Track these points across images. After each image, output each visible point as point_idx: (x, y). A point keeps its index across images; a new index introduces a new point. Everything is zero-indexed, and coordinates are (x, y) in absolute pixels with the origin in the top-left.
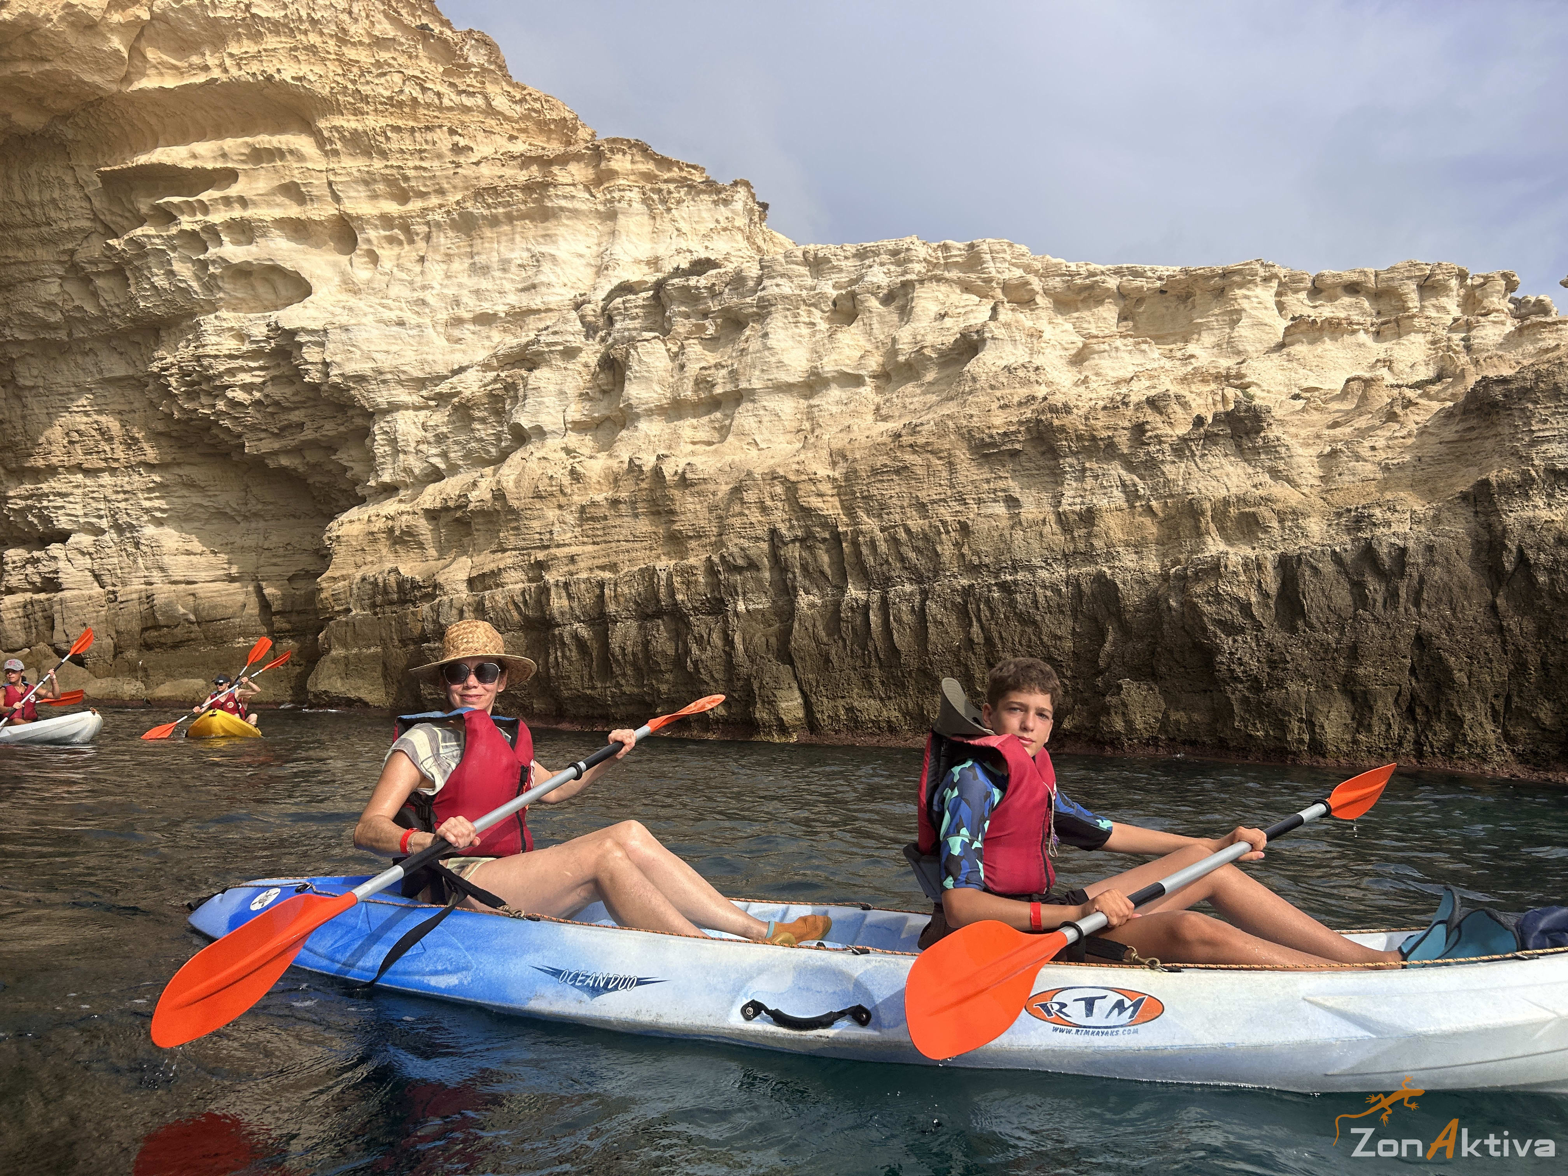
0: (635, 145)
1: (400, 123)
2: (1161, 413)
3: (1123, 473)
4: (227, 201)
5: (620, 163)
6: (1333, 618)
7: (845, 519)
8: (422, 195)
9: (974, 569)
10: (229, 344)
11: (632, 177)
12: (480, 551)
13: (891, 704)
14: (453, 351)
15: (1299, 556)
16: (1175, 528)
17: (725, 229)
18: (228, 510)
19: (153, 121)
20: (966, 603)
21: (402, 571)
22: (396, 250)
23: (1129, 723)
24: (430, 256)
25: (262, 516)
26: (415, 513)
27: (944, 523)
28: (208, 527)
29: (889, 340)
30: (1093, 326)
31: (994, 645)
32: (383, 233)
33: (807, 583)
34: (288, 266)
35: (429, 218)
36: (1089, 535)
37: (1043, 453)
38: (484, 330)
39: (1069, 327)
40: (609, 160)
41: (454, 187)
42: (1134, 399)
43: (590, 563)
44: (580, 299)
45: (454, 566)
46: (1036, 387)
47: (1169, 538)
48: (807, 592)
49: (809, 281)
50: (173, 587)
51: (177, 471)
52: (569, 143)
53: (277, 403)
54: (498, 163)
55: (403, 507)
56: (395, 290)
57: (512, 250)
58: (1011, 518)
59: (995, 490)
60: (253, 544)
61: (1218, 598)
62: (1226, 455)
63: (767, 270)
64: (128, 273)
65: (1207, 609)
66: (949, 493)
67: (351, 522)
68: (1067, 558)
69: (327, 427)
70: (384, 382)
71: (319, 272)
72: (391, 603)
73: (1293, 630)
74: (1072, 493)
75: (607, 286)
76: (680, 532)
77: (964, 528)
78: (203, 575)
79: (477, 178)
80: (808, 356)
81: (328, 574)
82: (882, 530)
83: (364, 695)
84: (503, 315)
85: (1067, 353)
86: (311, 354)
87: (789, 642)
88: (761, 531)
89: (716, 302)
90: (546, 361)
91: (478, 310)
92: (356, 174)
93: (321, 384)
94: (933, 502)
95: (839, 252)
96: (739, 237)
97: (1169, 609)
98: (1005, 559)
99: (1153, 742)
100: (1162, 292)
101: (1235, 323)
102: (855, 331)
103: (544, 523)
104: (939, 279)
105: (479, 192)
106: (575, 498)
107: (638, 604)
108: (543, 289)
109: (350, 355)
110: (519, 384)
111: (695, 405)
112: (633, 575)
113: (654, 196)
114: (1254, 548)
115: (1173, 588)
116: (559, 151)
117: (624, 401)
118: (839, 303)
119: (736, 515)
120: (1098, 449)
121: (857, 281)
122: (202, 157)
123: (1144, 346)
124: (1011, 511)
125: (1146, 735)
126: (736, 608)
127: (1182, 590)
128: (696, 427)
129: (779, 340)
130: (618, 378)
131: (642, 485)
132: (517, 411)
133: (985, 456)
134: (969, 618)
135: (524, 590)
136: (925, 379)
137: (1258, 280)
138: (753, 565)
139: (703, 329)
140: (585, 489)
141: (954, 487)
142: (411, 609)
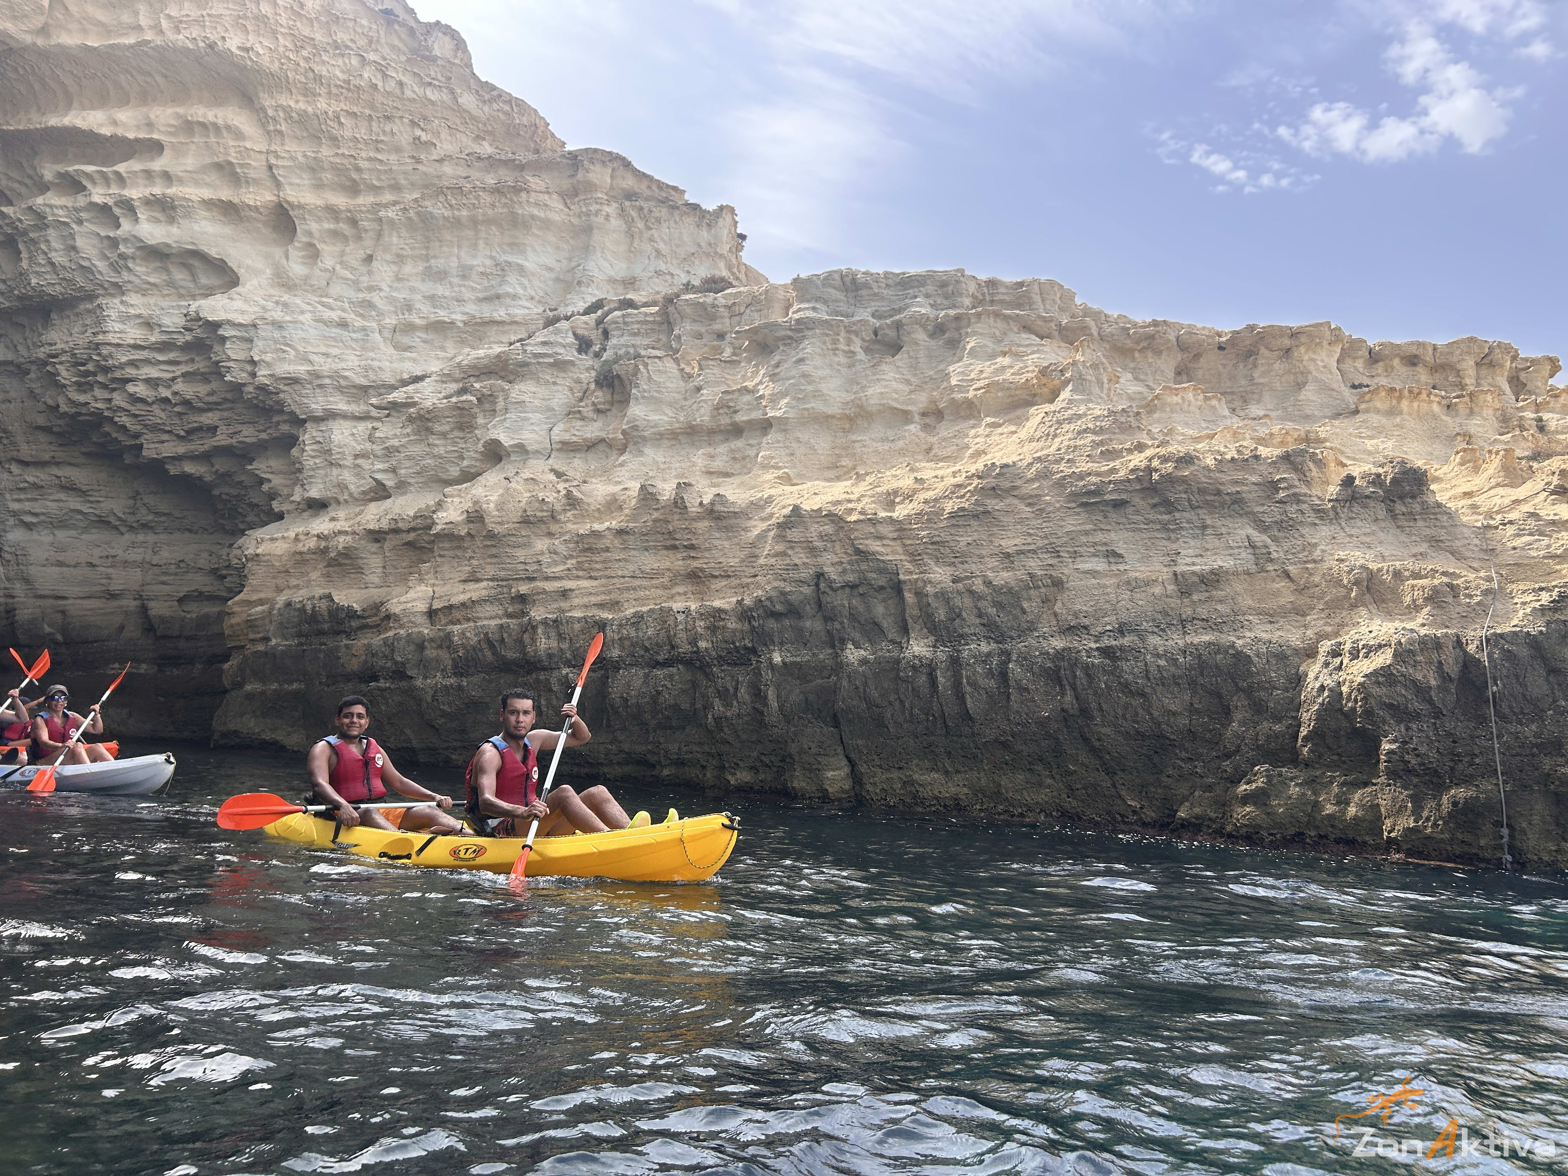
0: (615, 159)
1: (355, 109)
2: (1297, 471)
3: (1252, 533)
4: (148, 174)
5: (599, 175)
7: (908, 566)
8: (375, 189)
9: (1069, 631)
10: (134, 334)
11: (611, 192)
12: (444, 580)
13: (958, 779)
14: (402, 360)
17: (708, 255)
18: (112, 519)
19: (69, 81)
20: (1058, 668)
21: (336, 599)
22: (339, 247)
24: (379, 255)
25: (152, 528)
26: (355, 533)
27: (1033, 577)
28: (85, 536)
29: (940, 376)
30: (1150, 376)
31: (1091, 717)
32: (326, 225)
33: (857, 636)
34: (213, 252)
35: (381, 214)
36: (1212, 600)
37: (1154, 506)
38: (438, 340)
39: (1129, 377)
40: (587, 171)
41: (412, 184)
43: (586, 600)
44: (551, 314)
45: (412, 595)
48: (858, 646)
49: (847, 308)
50: (39, 602)
51: (55, 471)
52: (537, 152)
53: (187, 403)
54: (463, 163)
55: (338, 526)
56: (336, 289)
57: (475, 257)
58: (1114, 575)
59: (1094, 544)
60: (139, 558)
62: (1377, 520)
64: (21, 247)
66: (1040, 543)
67: (272, 539)
68: (1185, 624)
69: (245, 433)
70: (321, 386)
71: (249, 262)
72: (321, 633)
73: (1479, 719)
74: (1191, 552)
76: (702, 570)
77: (1057, 585)
78: (76, 590)
79: (439, 177)
80: (848, 387)
81: (241, 596)
82: (955, 581)
83: (279, 736)
84: (461, 325)
86: (234, 351)
87: (834, 702)
88: (806, 574)
89: (734, 323)
90: (531, 373)
91: (433, 318)
92: (302, 159)
93: (245, 385)
94: (1020, 553)
95: (881, 278)
97: (1322, 688)
98: (1110, 622)
99: (1297, 839)
100: (1221, 348)
101: (1300, 386)
102: (899, 364)
103: (531, 552)
104: (997, 315)
105: (441, 191)
106: (570, 526)
107: (647, 650)
108: (508, 301)
109: (283, 355)
110: (497, 397)
111: (711, 432)
112: (642, 617)
113: (634, 214)
114: (1423, 625)
115: (1326, 664)
116: (532, 157)
117: (628, 422)
118: (880, 333)
119: (776, 555)
120: (1223, 505)
121: (900, 311)
122: (124, 125)
123: (1214, 402)
124: (1114, 567)
125: (1292, 831)
126: (771, 659)
127: (1339, 668)
128: (712, 457)
129: (815, 368)
130: (616, 397)
131: (656, 515)
132: (494, 426)
133: (1084, 505)
134: (1062, 686)
135: (501, 626)
136: (989, 420)
137: (1325, 343)
138: (793, 612)
139: (719, 350)
140: (583, 516)
141: (1046, 537)
142: (345, 642)
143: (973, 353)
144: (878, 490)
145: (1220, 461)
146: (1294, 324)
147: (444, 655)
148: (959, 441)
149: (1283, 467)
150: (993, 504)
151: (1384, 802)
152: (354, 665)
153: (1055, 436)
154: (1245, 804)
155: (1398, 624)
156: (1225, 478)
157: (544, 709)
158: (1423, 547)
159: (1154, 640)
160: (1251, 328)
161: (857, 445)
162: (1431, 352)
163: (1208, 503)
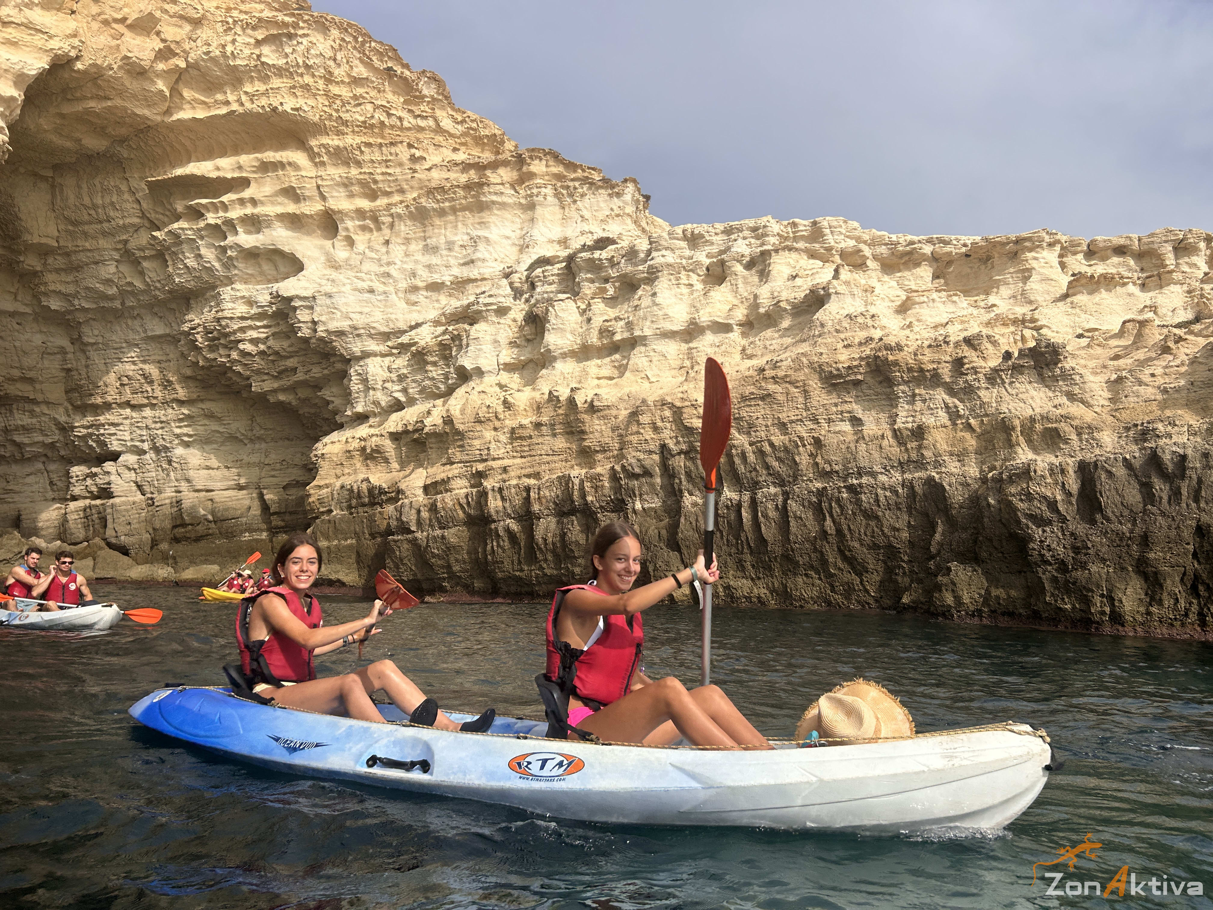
0: (549, 153)
1: (371, 140)
2: (976, 350)
3: (947, 397)
4: (242, 202)
5: (538, 167)
6: (1126, 513)
8: (388, 194)
9: (825, 475)
10: (241, 309)
11: (546, 178)
12: (433, 465)
13: (760, 583)
14: (410, 312)
15: (1096, 464)
16: (991, 441)
17: (618, 215)
18: (238, 435)
19: (188, 143)
20: (820, 502)
21: (372, 480)
22: (368, 235)
23: (958, 599)
24: (393, 239)
25: (264, 440)
26: (382, 435)
27: (801, 438)
28: (222, 448)
29: (752, 297)
30: (913, 283)
31: (844, 536)
32: (358, 223)
33: (691, 487)
34: (286, 249)
35: (392, 211)
36: (920, 447)
37: (881, 382)
38: (434, 295)
39: (894, 284)
40: (529, 165)
41: (412, 188)
42: (953, 339)
43: (518, 472)
44: (507, 270)
45: (413, 476)
46: (873, 331)
47: (986, 449)
48: (691, 494)
49: (688, 253)
50: (196, 494)
51: (201, 405)
52: (498, 153)
53: (277, 353)
54: (445, 168)
55: (372, 431)
56: (367, 266)
57: (456, 234)
58: (856, 433)
59: (842, 412)
60: (257, 461)
61: (1029, 497)
62: (1030, 382)
63: (654, 245)
64: (167, 257)
65: (1021, 505)
66: (804, 414)
67: (332, 442)
68: (902, 466)
69: (314, 370)
70: (359, 335)
71: (309, 253)
72: (364, 505)
73: (1093, 522)
74: (904, 414)
75: (528, 260)
76: (589, 447)
77: (818, 443)
78: (219, 485)
79: (429, 180)
80: (688, 310)
81: (315, 483)
82: (751, 444)
83: (342, 577)
84: (449, 283)
85: (894, 304)
86: (303, 316)
87: (677, 533)
88: (654, 446)
89: (615, 270)
90: (483, 317)
91: (430, 280)
92: (338, 179)
93: (310, 338)
94: (792, 422)
95: (710, 229)
96: (629, 221)
97: (988, 505)
98: (851, 467)
99: (976, 614)
101: (1026, 279)
102: (724, 290)
103: (483, 442)
104: (790, 249)
105: (431, 191)
106: (507, 422)
107: (557, 504)
108: (479, 263)
109: (332, 316)
110: (462, 336)
111: (599, 349)
112: (553, 482)
113: (564, 191)
115: (991, 489)
116: (491, 159)
117: (544, 347)
118: (711, 269)
119: (633, 434)
120: (925, 379)
121: (724, 251)
122: (224, 169)
123: (956, 298)
124: (855, 428)
125: (972, 608)
126: (634, 506)
127: (999, 491)
128: (600, 366)
129: (665, 298)
130: (539, 330)
131: (559, 411)
132: (462, 356)
133: (833, 385)
134: (823, 514)
135: (467, 494)
137: (1046, 245)
138: (647, 472)
139: (605, 291)
140: (515, 415)
141: (809, 410)
142: (379, 509)
143: (773, 279)
146: (1017, 234)
147: (432, 515)
149: (965, 348)
152: (383, 525)
154: (941, 591)
156: (924, 359)
160: (986, 239)
162: (1136, 243)
163: (916, 379)
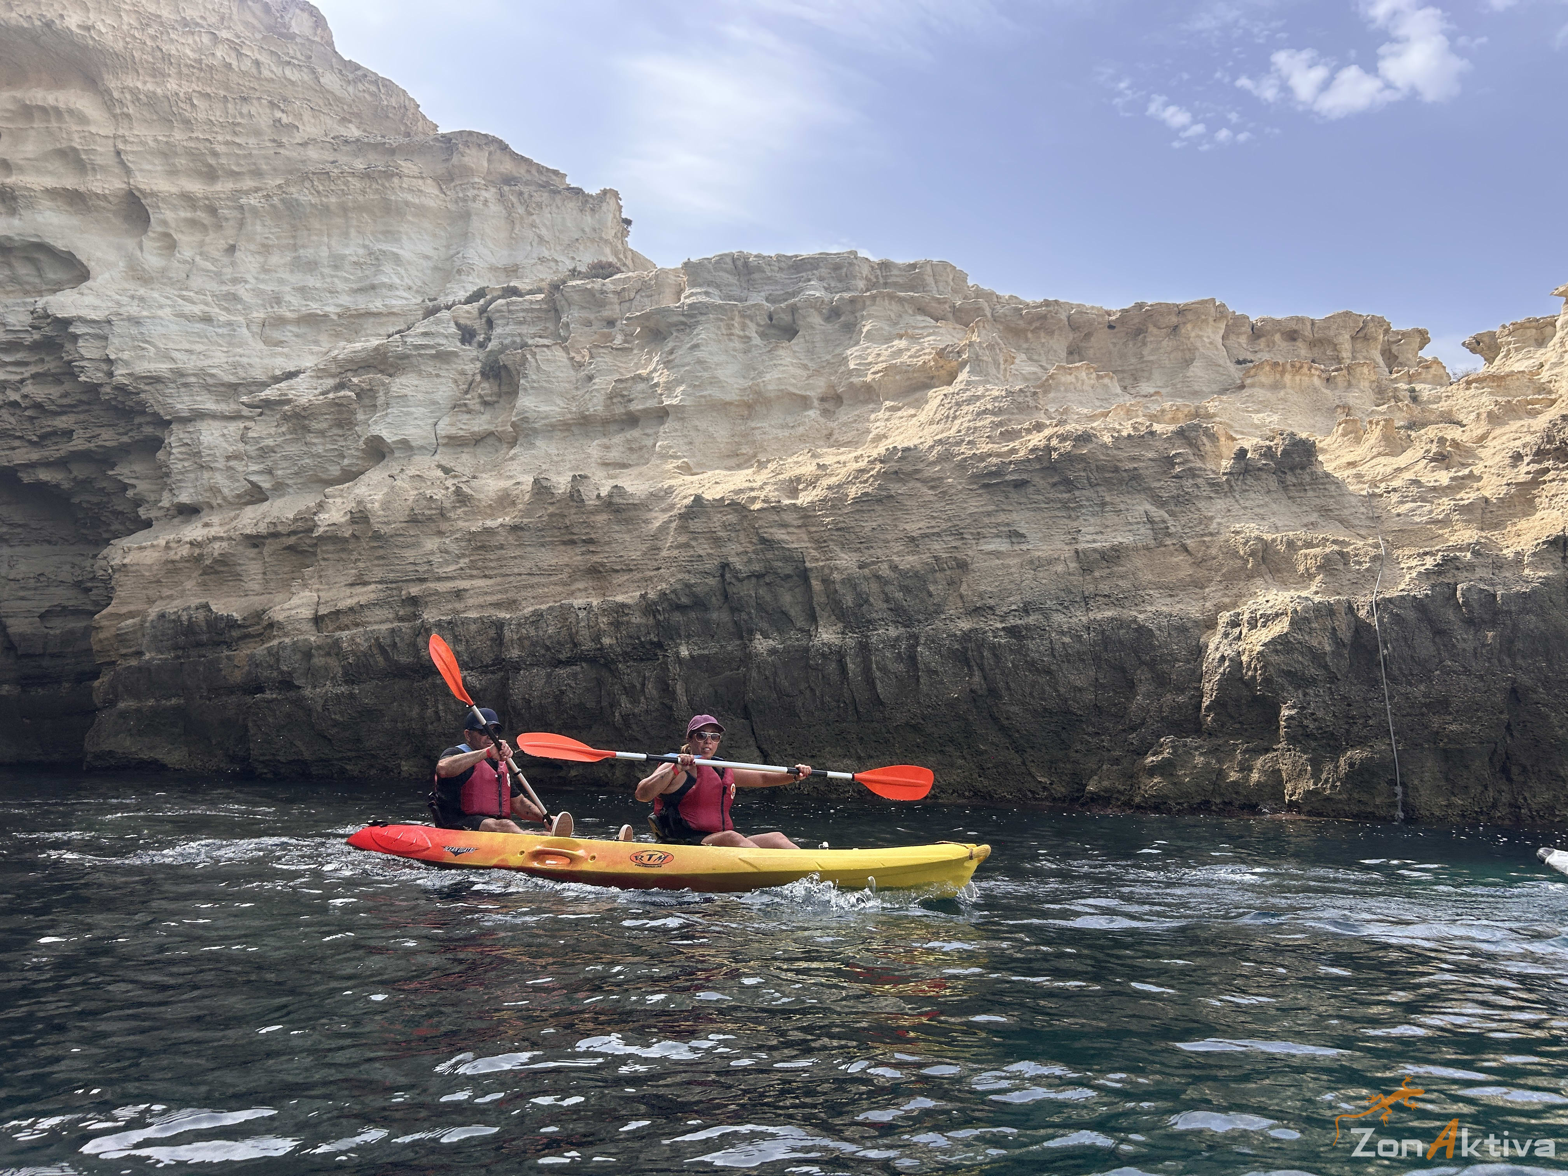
0: (492, 142)
1: (209, 91)
2: (1191, 446)
3: (1150, 508)
5: (475, 159)
6: (1416, 670)
7: (814, 553)
8: (234, 175)
9: (974, 612)
11: (488, 177)
12: (329, 584)
14: (273, 355)
17: (593, 240)
20: (966, 650)
21: (214, 608)
22: (198, 237)
24: (242, 244)
26: (231, 539)
27: (938, 560)
29: (837, 360)
30: (1044, 357)
31: (1000, 698)
32: (183, 214)
33: (765, 625)
34: (61, 245)
35: (242, 201)
36: (1113, 576)
37: (1054, 485)
38: (311, 333)
39: (1026, 357)
40: (462, 154)
41: (275, 170)
43: (481, 600)
44: (430, 304)
45: (293, 600)
48: (766, 636)
49: (740, 291)
52: (408, 135)
53: (38, 406)
54: (329, 147)
55: (211, 532)
56: (197, 282)
57: (346, 246)
58: (1018, 555)
59: (997, 524)
61: (1288, 646)
62: (1269, 491)
66: (943, 526)
67: (140, 548)
68: (1087, 601)
69: (104, 436)
70: (186, 385)
71: (99, 254)
72: (199, 645)
73: (1371, 682)
74: (1091, 529)
75: (460, 292)
76: (602, 565)
77: (962, 566)
79: (304, 161)
80: (745, 373)
81: (109, 609)
82: (861, 567)
83: (159, 755)
84: (335, 317)
86: (87, 349)
87: (745, 693)
88: (710, 565)
89: (625, 310)
90: (412, 366)
91: (304, 310)
92: (151, 143)
93: (101, 385)
94: (925, 536)
95: (773, 261)
96: (608, 250)
97: (1223, 658)
98: (1015, 601)
99: (1205, 806)
100: (1111, 327)
101: (1188, 363)
102: (796, 348)
103: (421, 552)
104: (891, 297)
105: (305, 177)
106: (461, 524)
107: (548, 649)
108: (384, 291)
109: (141, 353)
110: (378, 392)
111: (606, 422)
112: (542, 615)
113: (514, 199)
114: (1317, 593)
115: (1226, 635)
116: (401, 140)
117: (517, 414)
118: (775, 317)
119: (678, 547)
120: (1121, 481)
121: (794, 294)
123: (1106, 381)
124: (1016, 547)
125: (1198, 799)
126: (677, 653)
127: (1239, 638)
128: (607, 448)
129: (711, 354)
130: (504, 388)
131: (551, 509)
132: (376, 422)
133: (986, 486)
134: (970, 667)
135: (393, 630)
136: (888, 403)
137: (1211, 320)
138: (699, 604)
139: (610, 338)
140: (474, 513)
141: (949, 520)
142: (226, 653)
143: (869, 336)
144: (781, 477)
145: (1117, 439)
146: (1181, 301)
147: (333, 662)
148: (859, 426)
149: (1178, 442)
150: (896, 488)
151: (1285, 766)
152: (237, 677)
153: (955, 418)
154: (1152, 775)
155: (1292, 593)
156: (1122, 455)
157: (442, 714)
158: (1314, 517)
159: (1058, 618)
160: (1140, 306)
161: (757, 432)
162: (1309, 325)
163: (1107, 482)
